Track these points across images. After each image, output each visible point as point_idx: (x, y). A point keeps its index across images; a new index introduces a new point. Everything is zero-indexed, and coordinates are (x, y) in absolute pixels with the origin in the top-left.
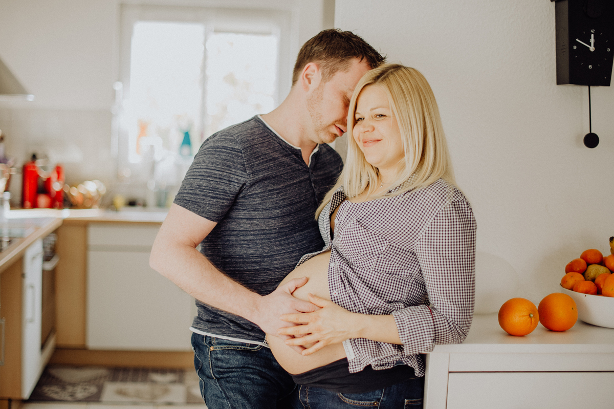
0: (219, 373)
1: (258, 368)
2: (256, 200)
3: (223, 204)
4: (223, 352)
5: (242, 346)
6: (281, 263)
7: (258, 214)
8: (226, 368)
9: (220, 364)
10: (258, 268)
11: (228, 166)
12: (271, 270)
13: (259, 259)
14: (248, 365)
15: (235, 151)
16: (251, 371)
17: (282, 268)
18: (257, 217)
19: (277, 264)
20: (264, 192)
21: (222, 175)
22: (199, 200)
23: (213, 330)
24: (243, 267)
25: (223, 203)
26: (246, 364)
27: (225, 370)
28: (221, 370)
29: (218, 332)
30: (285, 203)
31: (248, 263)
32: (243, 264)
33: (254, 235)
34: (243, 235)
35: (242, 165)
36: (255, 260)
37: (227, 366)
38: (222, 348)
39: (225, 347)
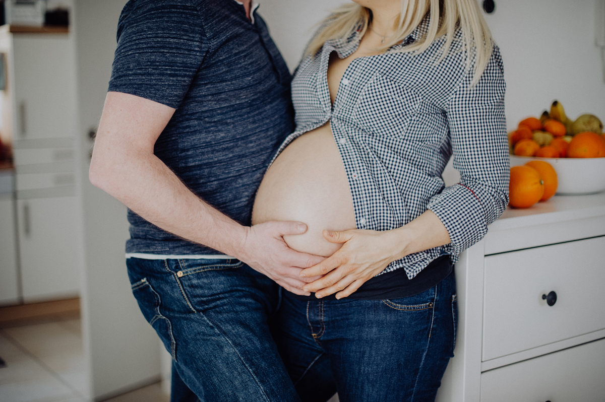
0: (201, 303)
1: (247, 289)
2: (221, 68)
3: (184, 84)
4: (198, 276)
5: (221, 263)
6: (257, 145)
7: (227, 85)
8: (209, 296)
9: (199, 291)
10: (231, 155)
11: (184, 30)
12: (247, 156)
13: (232, 144)
14: (236, 287)
15: (189, 9)
16: (241, 293)
17: (259, 152)
18: (226, 89)
19: (252, 147)
20: (229, 57)
21: (178, 43)
22: (154, 82)
23: (177, 250)
24: (212, 159)
25: (185, 81)
26: (234, 286)
27: (210, 298)
28: (205, 299)
29: (185, 252)
30: (254, 68)
31: (218, 151)
32: (212, 153)
33: (222, 114)
34: (208, 117)
35: (200, 27)
36: (227, 145)
37: (211, 292)
38: (195, 270)
39: (199, 269)
